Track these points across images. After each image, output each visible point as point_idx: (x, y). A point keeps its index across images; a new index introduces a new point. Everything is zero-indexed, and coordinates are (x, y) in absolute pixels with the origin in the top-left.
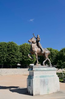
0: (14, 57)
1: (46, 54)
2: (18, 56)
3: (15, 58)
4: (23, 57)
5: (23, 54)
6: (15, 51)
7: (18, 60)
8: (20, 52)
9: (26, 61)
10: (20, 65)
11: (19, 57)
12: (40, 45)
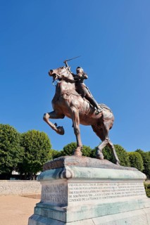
0: (6, 155)
1: (108, 119)
2: (15, 154)
3: (9, 158)
4: (26, 155)
5: (27, 150)
6: (11, 142)
7: (14, 162)
8: (21, 145)
9: (31, 164)
10: (17, 173)
11: (17, 155)
12: (87, 91)
